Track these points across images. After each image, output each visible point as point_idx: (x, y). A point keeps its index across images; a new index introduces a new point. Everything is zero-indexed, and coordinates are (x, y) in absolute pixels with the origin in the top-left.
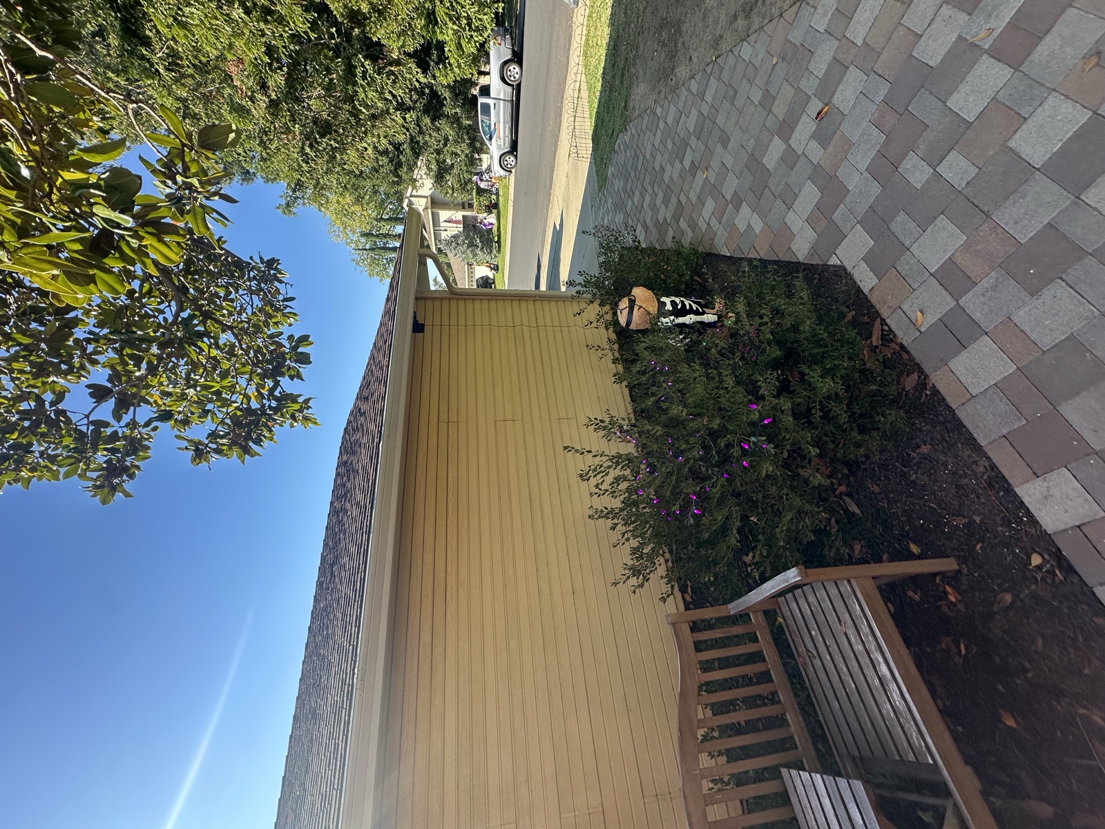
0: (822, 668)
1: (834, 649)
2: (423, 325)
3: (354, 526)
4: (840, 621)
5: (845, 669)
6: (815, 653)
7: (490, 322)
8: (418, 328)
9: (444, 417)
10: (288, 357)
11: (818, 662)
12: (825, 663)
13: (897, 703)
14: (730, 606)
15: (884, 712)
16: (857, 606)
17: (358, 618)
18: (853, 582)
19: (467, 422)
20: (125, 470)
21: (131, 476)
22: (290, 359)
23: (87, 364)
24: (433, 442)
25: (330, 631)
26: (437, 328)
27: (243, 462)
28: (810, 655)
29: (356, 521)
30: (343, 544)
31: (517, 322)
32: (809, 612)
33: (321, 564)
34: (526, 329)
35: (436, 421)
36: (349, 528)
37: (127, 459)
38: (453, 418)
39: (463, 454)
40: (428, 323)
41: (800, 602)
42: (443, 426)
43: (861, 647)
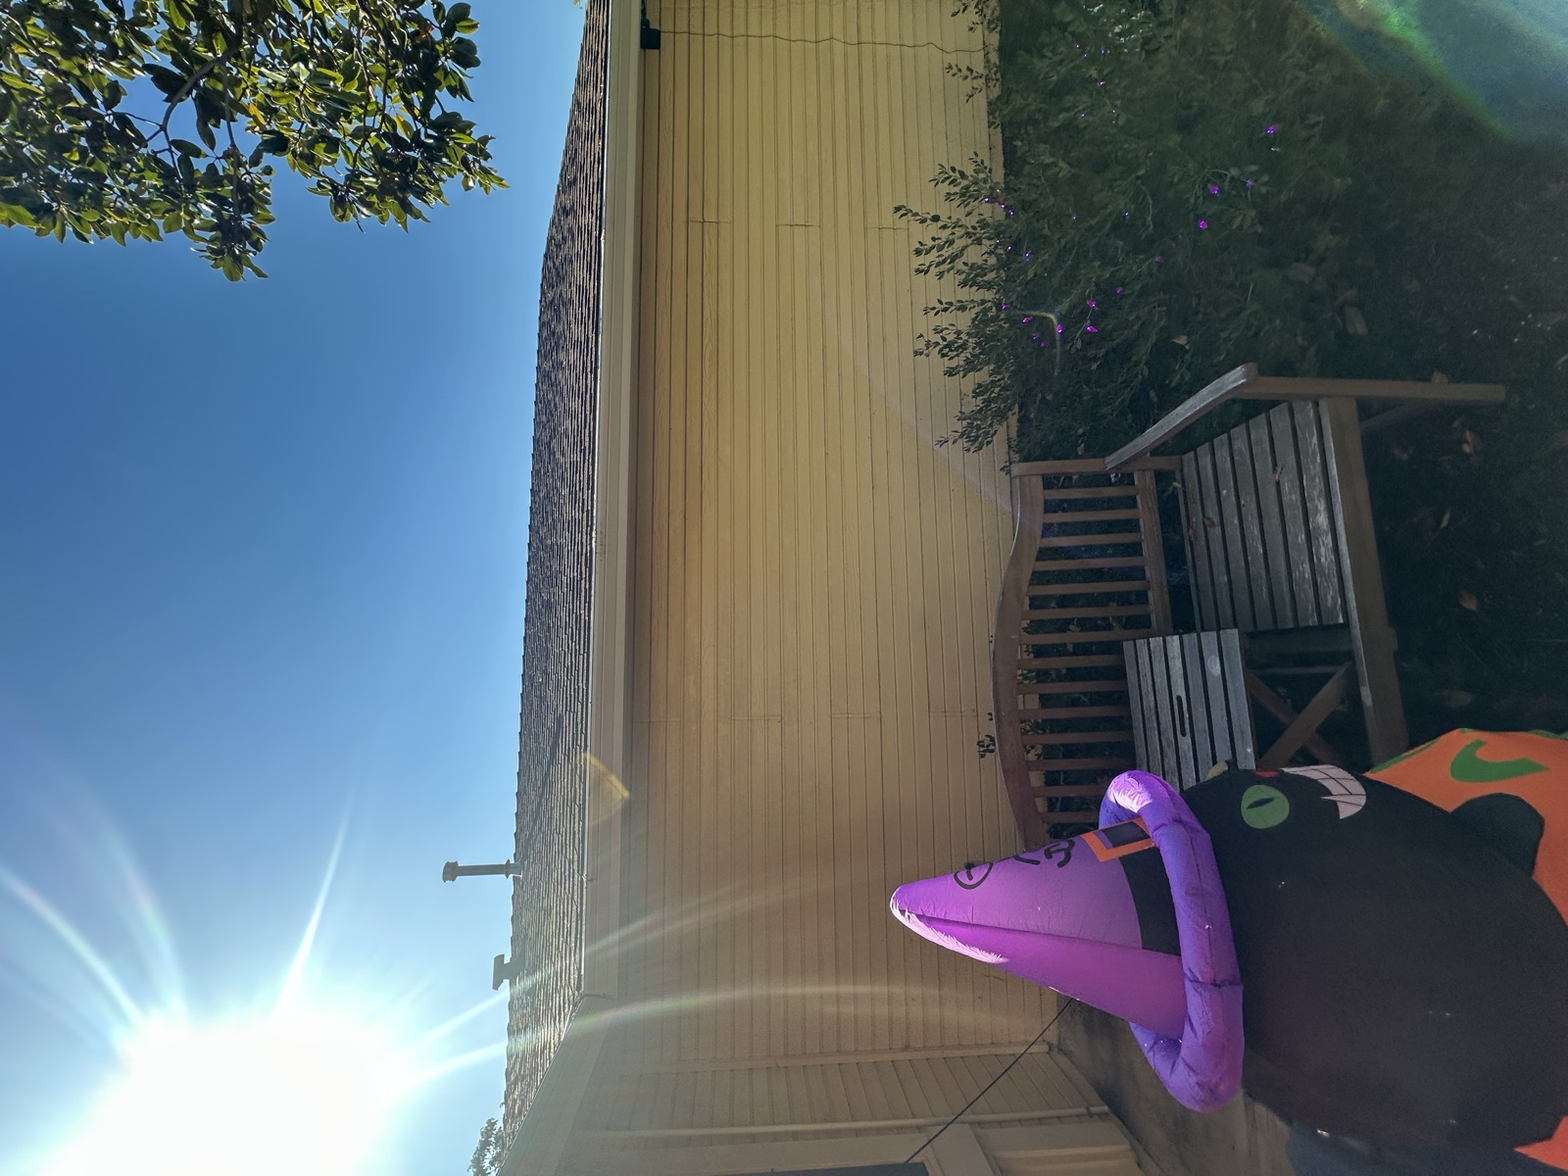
0: (1220, 539)
1: (1250, 507)
2: (658, 33)
3: (573, 375)
4: (1275, 465)
5: (1256, 531)
6: (1216, 520)
7: (775, 28)
8: (650, 39)
9: (696, 215)
10: (441, 49)
11: (1216, 532)
12: (1228, 530)
13: (1323, 560)
14: (1108, 459)
15: (1296, 574)
16: (1315, 440)
17: (591, 478)
18: (1323, 404)
19: (732, 223)
20: (245, 235)
21: (256, 245)
22: (445, 53)
23: (134, 44)
24: (680, 253)
25: (556, 515)
26: (682, 39)
27: (405, 227)
28: (1207, 522)
29: (575, 367)
30: (561, 409)
31: (824, 34)
32: (1228, 465)
33: (534, 449)
34: (839, 47)
35: (684, 218)
36: (566, 383)
37: (243, 216)
38: (710, 216)
39: (725, 276)
40: (667, 26)
41: (1218, 454)
42: (695, 228)
43: (1295, 497)
